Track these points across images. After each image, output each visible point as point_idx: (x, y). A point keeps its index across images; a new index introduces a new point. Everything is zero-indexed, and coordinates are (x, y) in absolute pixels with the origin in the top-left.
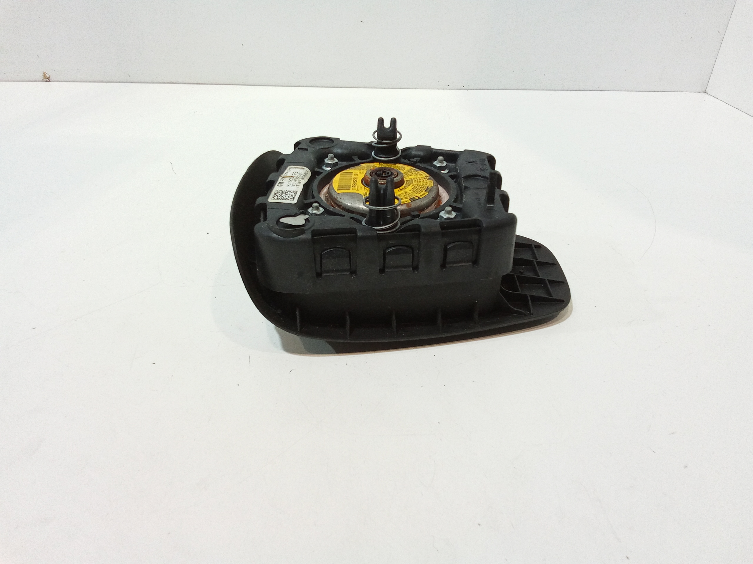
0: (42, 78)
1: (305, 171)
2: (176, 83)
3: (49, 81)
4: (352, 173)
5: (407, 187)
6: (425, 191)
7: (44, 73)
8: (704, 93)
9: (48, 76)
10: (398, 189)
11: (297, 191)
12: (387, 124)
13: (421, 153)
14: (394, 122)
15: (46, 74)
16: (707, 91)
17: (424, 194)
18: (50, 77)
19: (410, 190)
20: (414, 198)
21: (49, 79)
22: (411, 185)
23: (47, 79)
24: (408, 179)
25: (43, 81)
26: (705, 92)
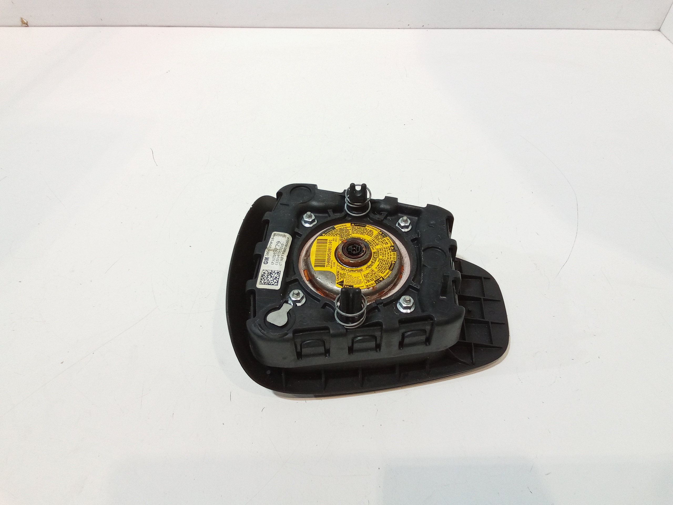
0: (20, 23)
1: (286, 239)
2: (146, 26)
3: (28, 26)
4: (327, 240)
5: (374, 263)
6: (389, 269)
7: (22, 19)
8: (658, 32)
9: (25, 22)
10: (366, 266)
11: (280, 272)
12: (358, 188)
13: (387, 207)
14: (364, 187)
15: (23, 20)
16: (661, 29)
17: (388, 273)
18: (28, 22)
19: (376, 268)
20: (378, 279)
21: (27, 24)
22: (378, 259)
23: (25, 24)
24: (375, 250)
25: (22, 26)
26: (659, 30)
